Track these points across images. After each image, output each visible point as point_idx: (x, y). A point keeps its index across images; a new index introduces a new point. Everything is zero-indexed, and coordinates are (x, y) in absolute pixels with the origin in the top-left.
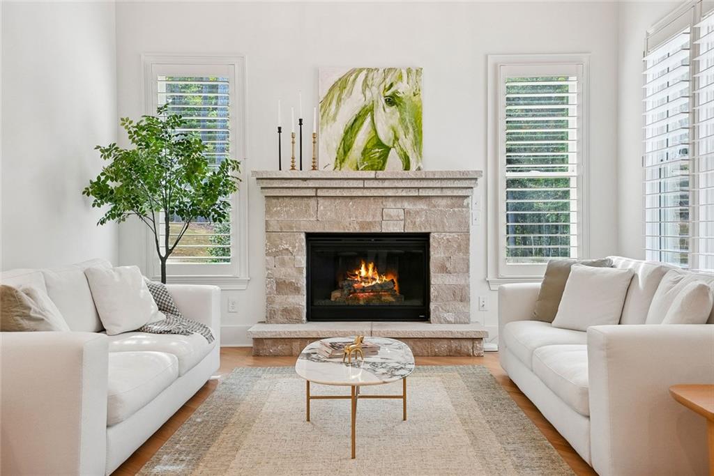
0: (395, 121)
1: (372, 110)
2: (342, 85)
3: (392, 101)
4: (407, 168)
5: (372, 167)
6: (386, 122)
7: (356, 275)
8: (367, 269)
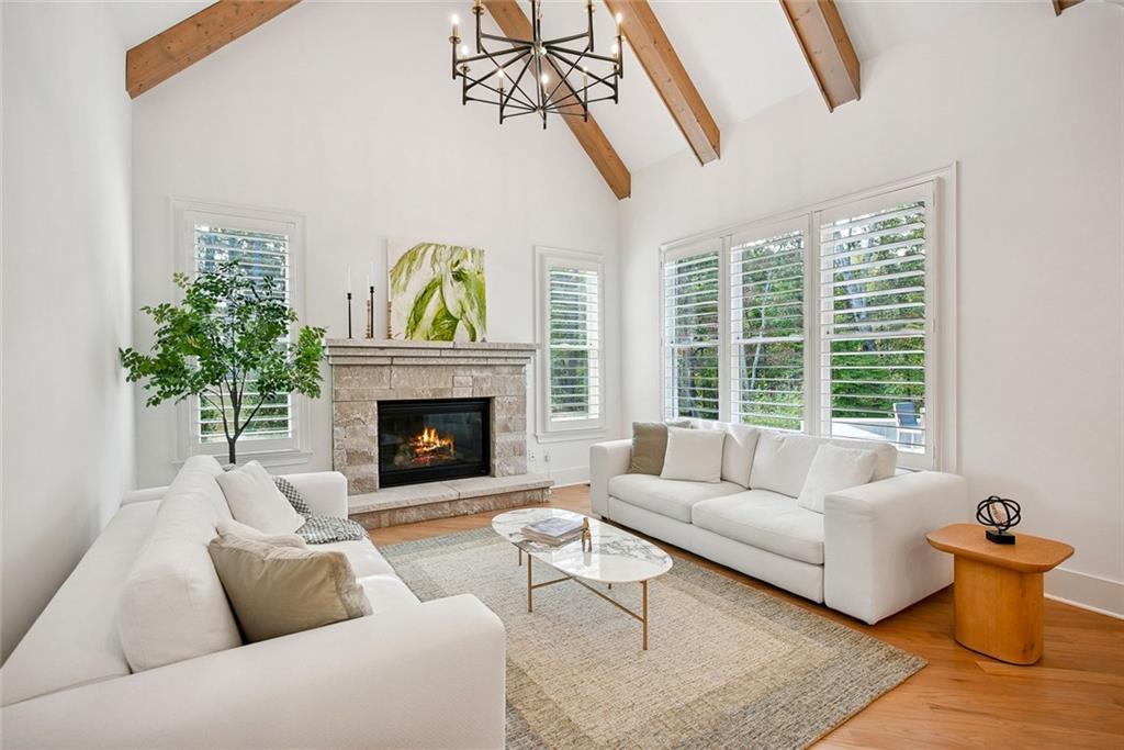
0: (462, 295)
1: (441, 283)
2: (411, 257)
3: (459, 276)
4: (473, 339)
5: (442, 337)
6: (454, 295)
7: (418, 441)
8: (429, 435)
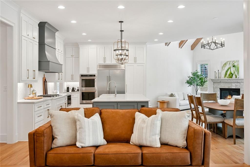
0: (234, 70)
1: (230, 68)
2: (225, 64)
3: (234, 66)
4: (236, 78)
5: (230, 78)
6: (233, 70)
